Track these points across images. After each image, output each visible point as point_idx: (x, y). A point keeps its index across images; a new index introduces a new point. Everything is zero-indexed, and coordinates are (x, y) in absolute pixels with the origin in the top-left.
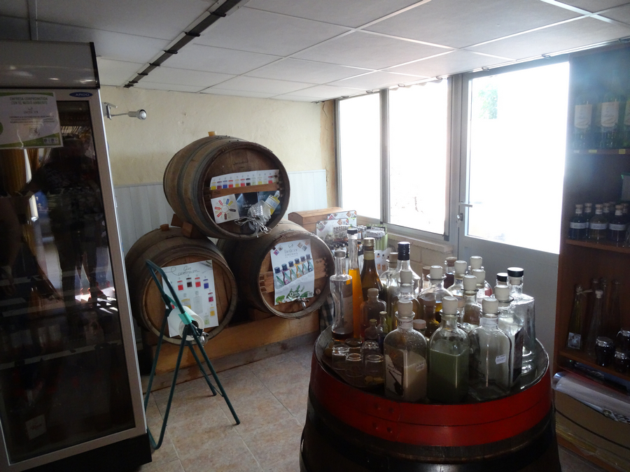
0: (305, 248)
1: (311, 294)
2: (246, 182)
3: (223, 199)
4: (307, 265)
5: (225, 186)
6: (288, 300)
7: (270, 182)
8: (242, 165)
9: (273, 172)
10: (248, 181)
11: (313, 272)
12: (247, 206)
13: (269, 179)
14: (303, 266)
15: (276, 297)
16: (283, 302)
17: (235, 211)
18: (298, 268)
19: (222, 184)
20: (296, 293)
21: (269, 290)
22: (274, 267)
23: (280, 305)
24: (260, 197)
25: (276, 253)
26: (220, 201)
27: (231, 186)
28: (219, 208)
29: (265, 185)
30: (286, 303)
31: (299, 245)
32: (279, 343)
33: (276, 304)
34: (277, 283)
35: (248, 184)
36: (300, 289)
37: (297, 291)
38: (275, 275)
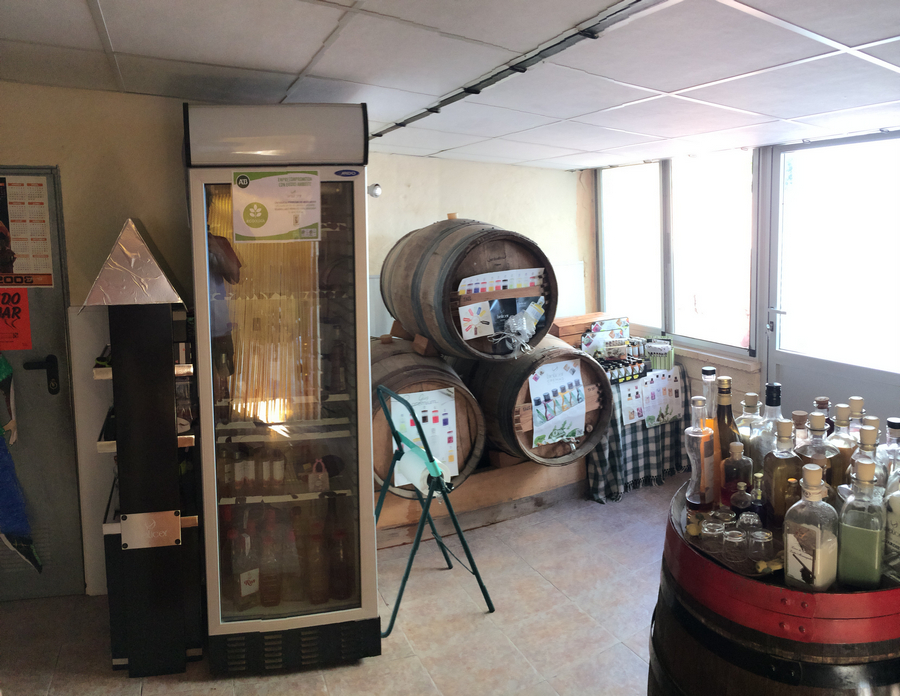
0: (574, 372)
1: (580, 432)
2: (502, 284)
3: (473, 307)
4: (575, 394)
5: (476, 290)
6: (551, 442)
7: (532, 284)
8: (498, 262)
9: (537, 271)
10: (505, 284)
11: (584, 403)
12: (502, 316)
13: (531, 281)
14: (571, 395)
15: (535, 437)
16: (543, 443)
17: (488, 323)
18: (564, 398)
19: (473, 287)
20: (561, 431)
21: (526, 428)
22: (533, 397)
23: (540, 447)
24: (519, 305)
25: (536, 379)
26: (470, 310)
27: (483, 290)
28: (468, 320)
29: (526, 289)
30: (548, 444)
31: (566, 368)
32: (532, 498)
33: (534, 446)
34: (537, 419)
35: (505, 287)
36: (566, 426)
37: (562, 429)
38: (535, 408)
